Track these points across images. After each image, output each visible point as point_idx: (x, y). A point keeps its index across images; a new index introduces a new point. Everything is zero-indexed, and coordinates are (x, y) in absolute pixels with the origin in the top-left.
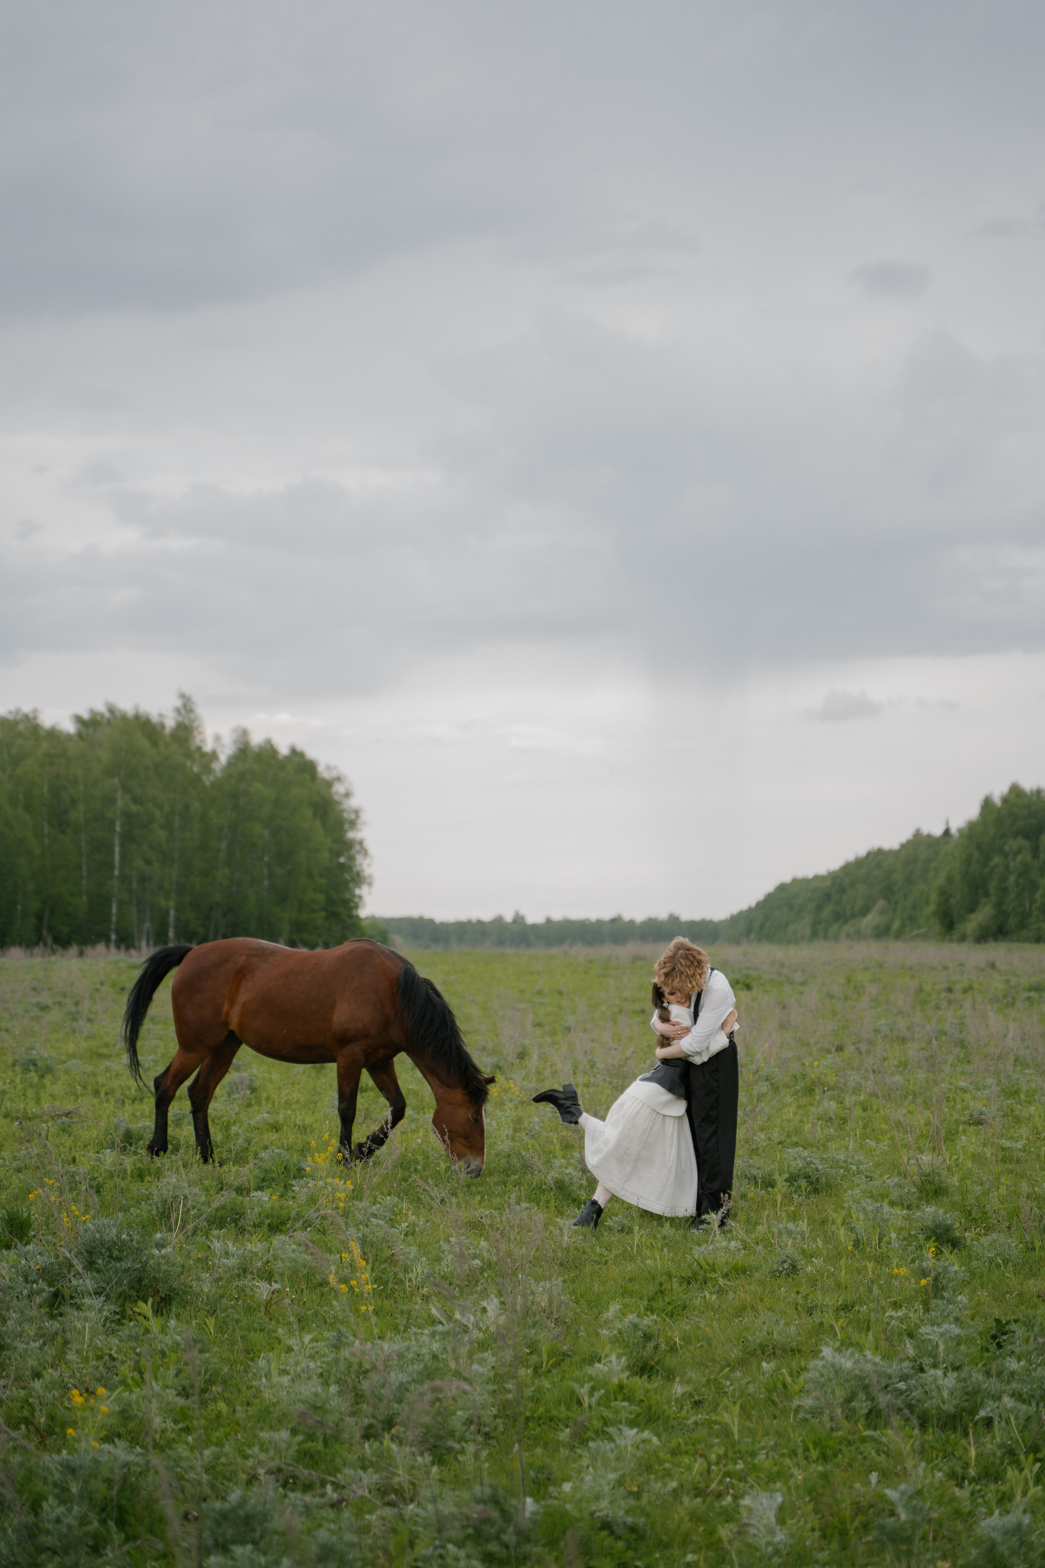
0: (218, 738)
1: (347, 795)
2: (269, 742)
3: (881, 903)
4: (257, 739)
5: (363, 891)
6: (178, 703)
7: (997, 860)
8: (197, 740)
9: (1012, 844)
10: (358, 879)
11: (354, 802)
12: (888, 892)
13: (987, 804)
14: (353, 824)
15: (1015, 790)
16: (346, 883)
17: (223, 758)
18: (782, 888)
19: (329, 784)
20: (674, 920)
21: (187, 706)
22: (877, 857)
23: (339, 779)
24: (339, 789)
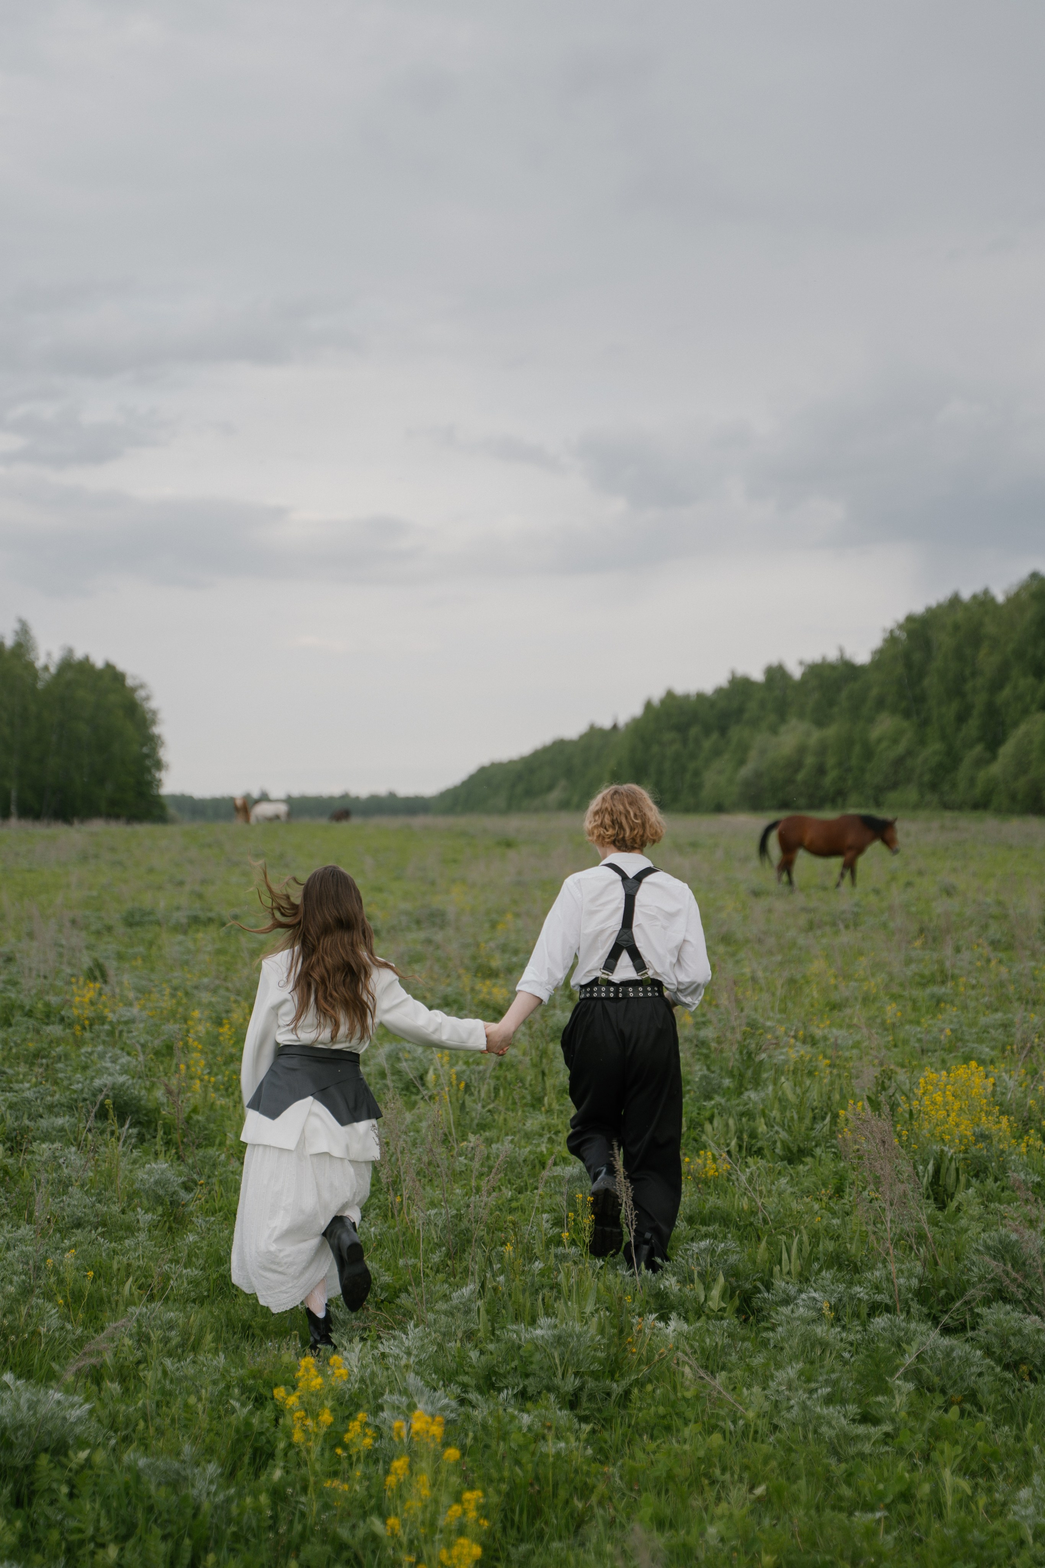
0: (49, 655)
1: (148, 698)
2: (87, 659)
3: (563, 783)
4: (79, 655)
5: (163, 775)
6: (16, 626)
7: (655, 749)
8: (32, 656)
9: (668, 736)
10: (159, 765)
11: (153, 704)
12: (569, 772)
13: (648, 706)
14: (154, 722)
15: (670, 695)
16: (148, 770)
17: (53, 670)
18: (482, 770)
19: (133, 690)
20: (392, 796)
21: (24, 631)
22: (559, 747)
23: (142, 686)
24: (141, 693)
